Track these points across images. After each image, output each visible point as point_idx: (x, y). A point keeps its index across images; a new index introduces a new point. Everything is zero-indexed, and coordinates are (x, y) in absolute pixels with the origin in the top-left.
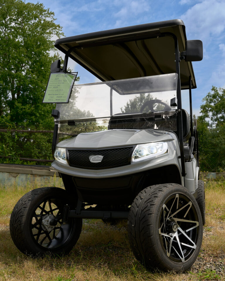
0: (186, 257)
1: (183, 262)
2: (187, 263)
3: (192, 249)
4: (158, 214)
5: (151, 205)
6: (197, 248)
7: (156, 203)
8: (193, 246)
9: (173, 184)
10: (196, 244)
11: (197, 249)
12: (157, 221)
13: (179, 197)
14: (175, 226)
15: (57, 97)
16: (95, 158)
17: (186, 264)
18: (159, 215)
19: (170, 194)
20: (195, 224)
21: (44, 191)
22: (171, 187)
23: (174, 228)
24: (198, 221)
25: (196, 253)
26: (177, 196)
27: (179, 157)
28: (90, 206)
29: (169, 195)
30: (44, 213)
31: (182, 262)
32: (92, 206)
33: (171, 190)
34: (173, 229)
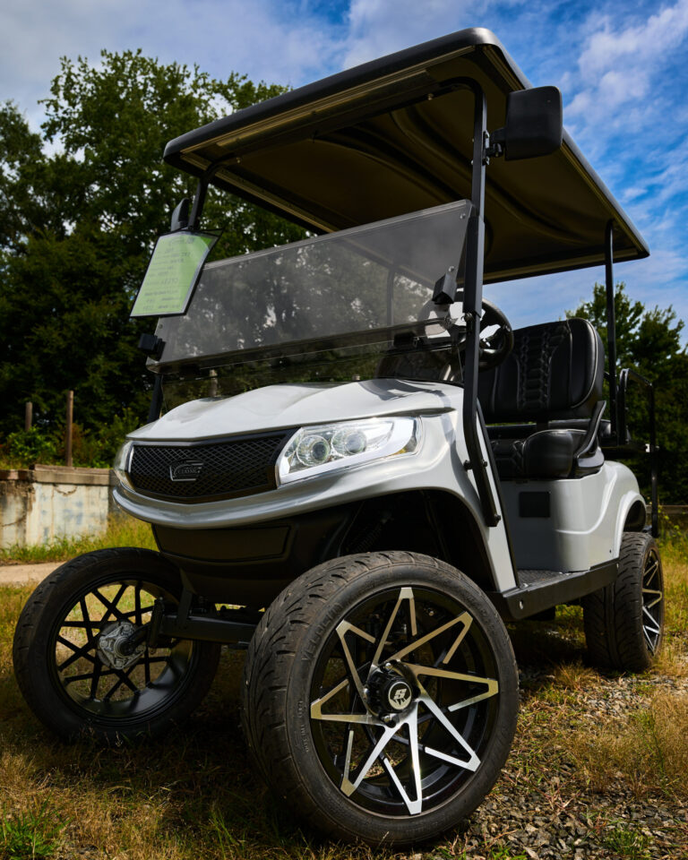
0: (427, 798)
1: (412, 813)
2: (432, 818)
3: (462, 772)
4: (311, 655)
5: (292, 622)
6: (480, 768)
7: (309, 618)
8: (467, 761)
9: (397, 554)
10: (480, 755)
11: (483, 774)
12: (304, 676)
13: (415, 598)
14: (398, 692)
15: (164, 299)
16: (182, 468)
17: (425, 820)
18: (316, 656)
19: (374, 587)
20: (485, 688)
21: (96, 559)
22: (383, 563)
23: (396, 698)
24: (497, 678)
25: (475, 785)
26: (406, 593)
27: (467, 466)
28: (222, 605)
29: (369, 590)
30: (113, 618)
31: (409, 815)
32: (226, 605)
33: (378, 573)
34: (391, 701)
